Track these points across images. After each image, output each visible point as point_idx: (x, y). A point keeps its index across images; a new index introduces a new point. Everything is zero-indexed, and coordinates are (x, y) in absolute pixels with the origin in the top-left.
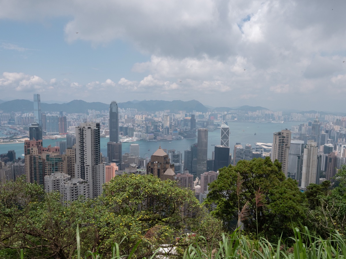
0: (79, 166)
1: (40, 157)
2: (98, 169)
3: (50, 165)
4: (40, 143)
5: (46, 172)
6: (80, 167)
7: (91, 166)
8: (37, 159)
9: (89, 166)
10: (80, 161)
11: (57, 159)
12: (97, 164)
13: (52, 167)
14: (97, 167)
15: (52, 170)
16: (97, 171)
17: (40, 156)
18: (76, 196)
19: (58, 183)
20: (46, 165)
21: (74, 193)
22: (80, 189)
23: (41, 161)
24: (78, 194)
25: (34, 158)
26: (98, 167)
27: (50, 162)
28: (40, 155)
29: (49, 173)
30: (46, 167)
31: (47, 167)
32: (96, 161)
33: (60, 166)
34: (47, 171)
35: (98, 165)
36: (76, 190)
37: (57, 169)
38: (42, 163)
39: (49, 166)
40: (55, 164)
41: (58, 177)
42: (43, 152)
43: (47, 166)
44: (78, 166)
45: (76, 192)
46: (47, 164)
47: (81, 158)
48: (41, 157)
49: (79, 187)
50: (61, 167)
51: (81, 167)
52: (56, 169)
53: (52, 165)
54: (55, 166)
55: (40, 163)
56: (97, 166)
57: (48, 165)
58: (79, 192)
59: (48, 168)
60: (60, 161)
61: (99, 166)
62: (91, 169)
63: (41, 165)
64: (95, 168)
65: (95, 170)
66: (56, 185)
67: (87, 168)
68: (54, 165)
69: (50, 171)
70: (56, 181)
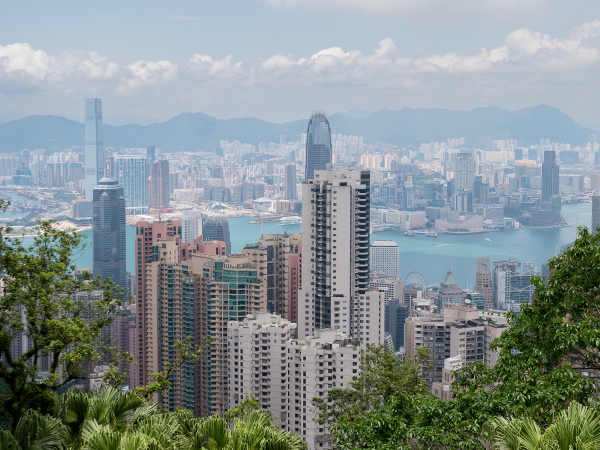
0: (310, 295)
1: (185, 269)
2: (365, 307)
3: (224, 291)
4: (177, 231)
5: (214, 313)
6: (311, 298)
7: (347, 298)
8: (177, 275)
9: (342, 296)
10: (315, 281)
11: (243, 276)
12: (363, 292)
13: (231, 297)
14: (361, 301)
15: (229, 305)
16: (362, 313)
17: (187, 267)
18: (330, 382)
20: (214, 291)
21: (326, 373)
22: (342, 363)
23: (191, 280)
24: (334, 377)
25: (170, 271)
26: (365, 301)
27: (225, 283)
28: (184, 263)
29: (221, 313)
30: (214, 296)
31: (218, 296)
32: (359, 283)
33: (253, 295)
34: (217, 309)
35: (365, 296)
36: (330, 364)
37: (243, 302)
38: (192, 285)
39: (222, 294)
40: (237, 289)
42: (195, 254)
43: (217, 293)
44: (307, 295)
45: (330, 371)
46: (217, 288)
47: (318, 274)
48: (189, 270)
49: (338, 355)
50: (256, 298)
51: (314, 298)
52: (240, 303)
53: (231, 292)
54: (237, 295)
55: (187, 285)
56: (362, 298)
57: (220, 291)
58: (338, 370)
59: (218, 301)
60: (251, 281)
61: (368, 298)
62: (348, 305)
63: (192, 293)
64: (356, 304)
65: (356, 310)
66: (261, 349)
67: (337, 303)
68: (235, 292)
69: (225, 308)
70: (261, 336)
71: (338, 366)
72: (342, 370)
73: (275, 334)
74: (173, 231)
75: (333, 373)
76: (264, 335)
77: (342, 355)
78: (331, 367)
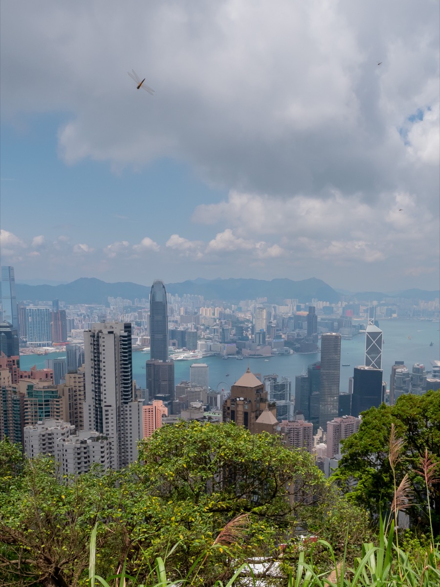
0: (92, 406)
1: (14, 390)
2: (128, 412)
3: (35, 405)
4: (16, 363)
5: (28, 419)
6: (92, 408)
7: (114, 407)
8: (9, 394)
9: (110, 406)
10: (94, 397)
11: (48, 394)
12: (127, 403)
13: (40, 408)
14: (126, 409)
15: (38, 414)
16: (126, 416)
17: (15, 388)
18: (86, 465)
19: (50, 439)
20: (27, 405)
21: (83, 459)
22: (94, 452)
23: (17, 397)
24: (89, 461)
25: (4, 391)
26: (128, 409)
27: (34, 399)
28: (14, 385)
29: (32, 420)
30: (27, 408)
31: (30, 408)
32: (124, 397)
33: (55, 406)
34: (29, 417)
35: (128, 405)
36: (85, 453)
37: (49, 412)
38: (18, 401)
39: (33, 406)
40: (44, 403)
41: (51, 429)
42: (21, 379)
43: (29, 406)
44: (90, 406)
45: (86, 458)
46: (29, 403)
47: (96, 392)
48: (17, 390)
49: (91, 447)
50: (57, 409)
51: (94, 408)
52: (46, 412)
53: (40, 405)
54: (44, 407)
55: (15, 401)
56: (126, 407)
57: (32, 405)
58: (91, 457)
59: (30, 412)
60: (53, 398)
61: (130, 407)
62: (114, 412)
63: (18, 406)
64: (122, 411)
65: (122, 415)
66: (47, 445)
67: (107, 411)
68: (42, 405)
69: (35, 416)
70: (47, 436)
71: (91, 454)
72: (94, 457)
73: (57, 434)
74: (12, 363)
75: (88, 459)
76: (49, 434)
77: (93, 447)
78: (85, 455)
